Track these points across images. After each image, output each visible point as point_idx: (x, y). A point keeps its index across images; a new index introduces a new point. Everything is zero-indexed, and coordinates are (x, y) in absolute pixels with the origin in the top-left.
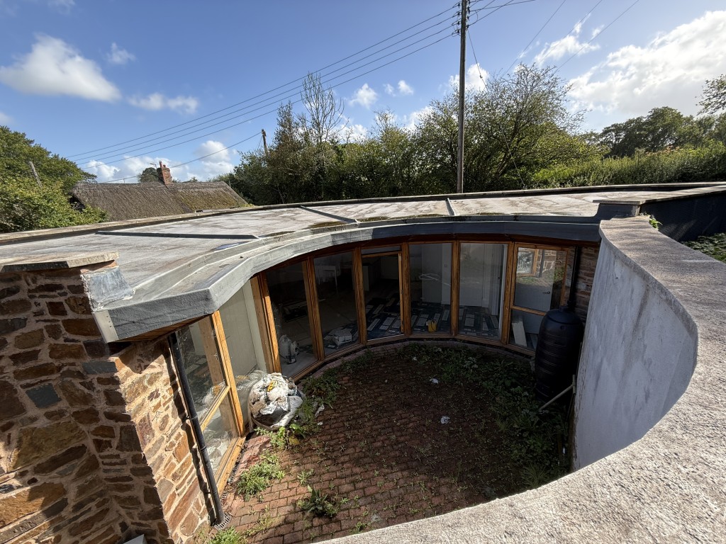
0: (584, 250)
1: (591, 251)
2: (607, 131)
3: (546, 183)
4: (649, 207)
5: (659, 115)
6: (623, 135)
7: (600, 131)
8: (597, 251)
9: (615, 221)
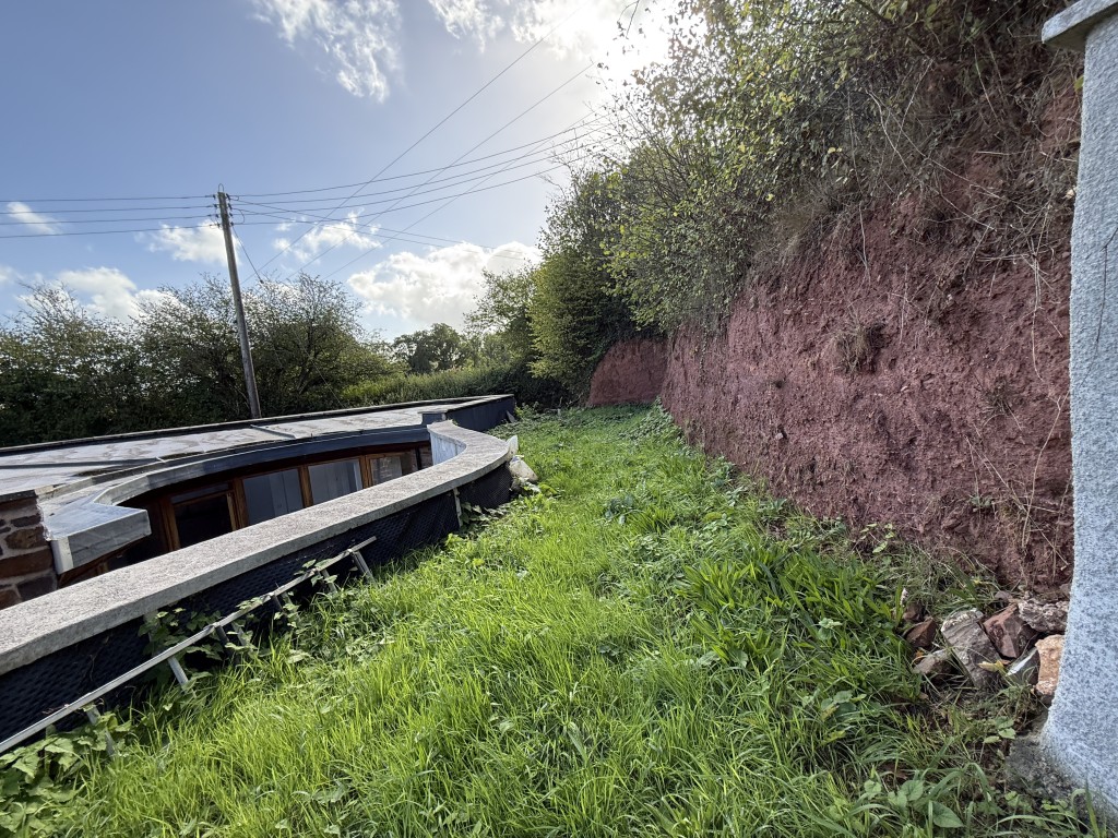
0: (422, 450)
1: (426, 450)
2: (398, 342)
3: (357, 401)
4: (450, 414)
5: (441, 330)
6: (414, 346)
7: (392, 342)
8: (430, 449)
9: (434, 424)
